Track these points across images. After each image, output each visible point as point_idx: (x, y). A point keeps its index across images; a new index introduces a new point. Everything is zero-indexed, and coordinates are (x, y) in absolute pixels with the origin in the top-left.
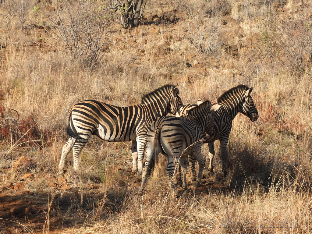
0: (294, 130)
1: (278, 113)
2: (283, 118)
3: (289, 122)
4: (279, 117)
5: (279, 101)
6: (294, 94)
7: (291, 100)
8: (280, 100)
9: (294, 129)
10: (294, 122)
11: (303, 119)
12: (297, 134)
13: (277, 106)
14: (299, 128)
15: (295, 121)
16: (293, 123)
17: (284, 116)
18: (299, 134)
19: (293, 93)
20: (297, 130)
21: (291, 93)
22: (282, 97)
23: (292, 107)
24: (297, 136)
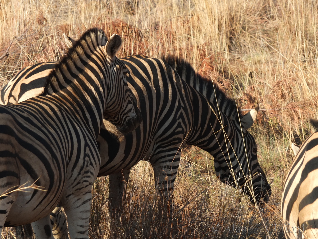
0: (284, 120)
1: (231, 76)
2: (247, 89)
3: (266, 97)
4: (236, 87)
5: (231, 38)
6: (274, 12)
7: (265, 32)
8: (234, 35)
9: (285, 116)
10: (283, 96)
11: (308, 84)
12: (294, 132)
13: (227, 57)
14: (300, 111)
15: (286, 92)
16: (280, 101)
17: (250, 83)
18: (301, 131)
19: (270, 11)
20: (293, 119)
21: (266, 10)
22: (238, 27)
23: (272, 54)
24: (296, 136)
